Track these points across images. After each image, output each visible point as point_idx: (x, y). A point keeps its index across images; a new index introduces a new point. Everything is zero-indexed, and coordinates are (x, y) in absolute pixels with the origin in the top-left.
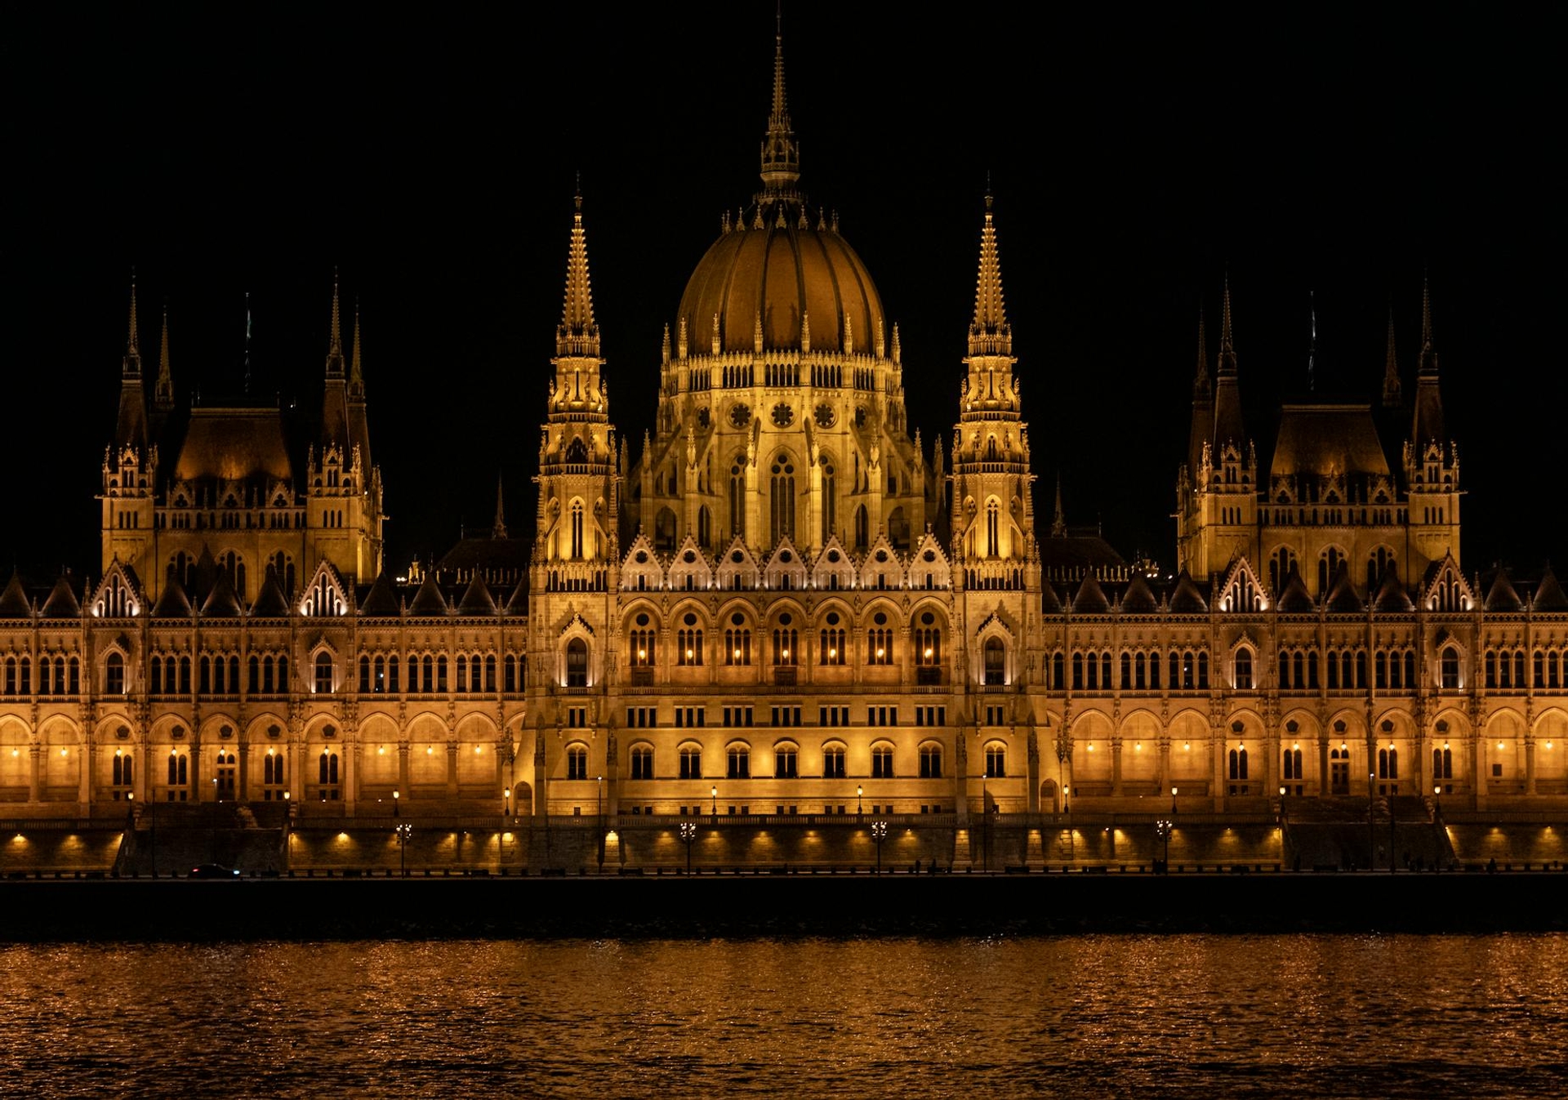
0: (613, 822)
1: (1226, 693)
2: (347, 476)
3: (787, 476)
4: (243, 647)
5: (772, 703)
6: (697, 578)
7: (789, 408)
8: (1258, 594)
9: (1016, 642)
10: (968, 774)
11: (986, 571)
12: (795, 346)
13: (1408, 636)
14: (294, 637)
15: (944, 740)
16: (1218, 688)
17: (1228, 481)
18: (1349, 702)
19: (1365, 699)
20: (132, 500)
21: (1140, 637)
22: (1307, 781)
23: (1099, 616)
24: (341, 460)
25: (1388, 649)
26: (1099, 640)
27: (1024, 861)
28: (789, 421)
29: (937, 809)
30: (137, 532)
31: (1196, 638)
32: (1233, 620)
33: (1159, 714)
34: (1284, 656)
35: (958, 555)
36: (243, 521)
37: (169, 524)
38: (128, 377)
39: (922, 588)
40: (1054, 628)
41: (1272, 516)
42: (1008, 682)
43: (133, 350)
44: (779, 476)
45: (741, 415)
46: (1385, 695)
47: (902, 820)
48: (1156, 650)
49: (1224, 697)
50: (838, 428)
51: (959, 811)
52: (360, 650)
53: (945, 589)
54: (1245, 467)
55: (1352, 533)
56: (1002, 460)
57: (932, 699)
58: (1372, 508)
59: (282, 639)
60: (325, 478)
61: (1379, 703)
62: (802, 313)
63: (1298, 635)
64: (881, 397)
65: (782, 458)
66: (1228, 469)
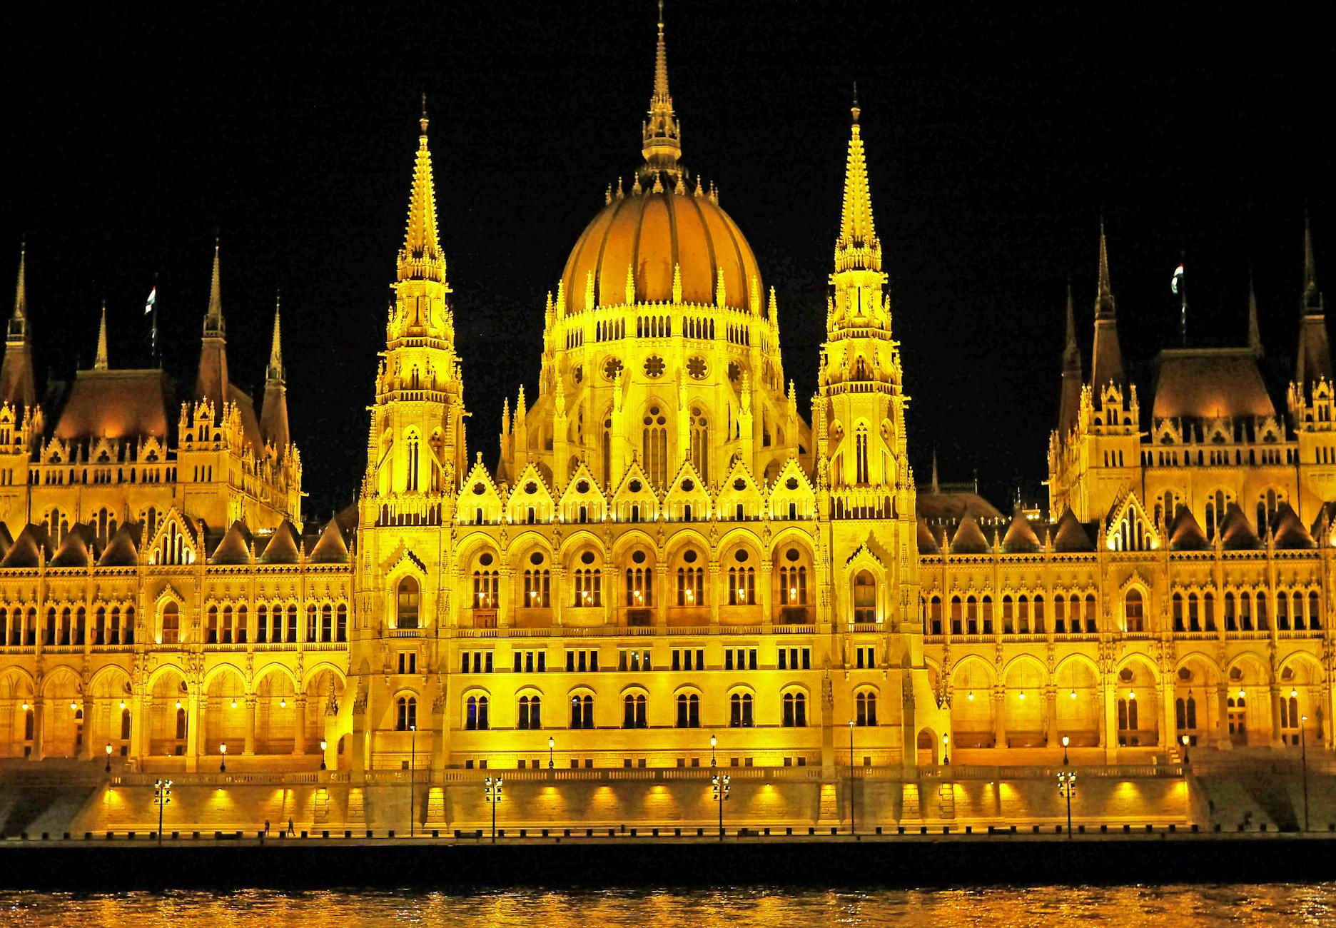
0: (438, 777)
1: (1117, 637)
2: (217, 431)
3: (659, 427)
4: (90, 597)
5: (619, 645)
6: (539, 511)
7: (661, 360)
8: (1148, 531)
9: (888, 576)
10: (835, 723)
11: (855, 498)
12: (667, 299)
13: (1311, 574)
14: (140, 586)
15: (809, 684)
16: (1108, 631)
17: (1109, 423)
18: (1249, 645)
19: (1268, 641)
20: (7, 457)
21: (1022, 578)
22: (1201, 731)
23: (979, 556)
24: (212, 414)
25: (1291, 587)
26: (978, 581)
27: (898, 821)
28: (661, 373)
29: (801, 762)
30: (11, 488)
31: (1083, 579)
32: (1122, 559)
33: (1044, 659)
34: (1177, 597)
35: (824, 481)
36: (115, 476)
37: (42, 480)
38: (12, 340)
39: (785, 518)
40: (930, 569)
41: (1156, 459)
42: (879, 619)
43: (19, 314)
44: (651, 427)
45: (613, 367)
46: (1289, 637)
47: (762, 774)
48: (1040, 592)
49: (1114, 641)
50: (711, 380)
51: (825, 764)
52: (207, 599)
53: (809, 519)
54: (1126, 408)
55: (1240, 474)
56: (872, 380)
57: (795, 639)
58: (1260, 449)
59: (129, 589)
60: (195, 432)
61: (1283, 647)
62: (674, 265)
63: (1194, 574)
64: (755, 352)
65: (655, 410)
66: (1109, 411)
